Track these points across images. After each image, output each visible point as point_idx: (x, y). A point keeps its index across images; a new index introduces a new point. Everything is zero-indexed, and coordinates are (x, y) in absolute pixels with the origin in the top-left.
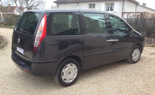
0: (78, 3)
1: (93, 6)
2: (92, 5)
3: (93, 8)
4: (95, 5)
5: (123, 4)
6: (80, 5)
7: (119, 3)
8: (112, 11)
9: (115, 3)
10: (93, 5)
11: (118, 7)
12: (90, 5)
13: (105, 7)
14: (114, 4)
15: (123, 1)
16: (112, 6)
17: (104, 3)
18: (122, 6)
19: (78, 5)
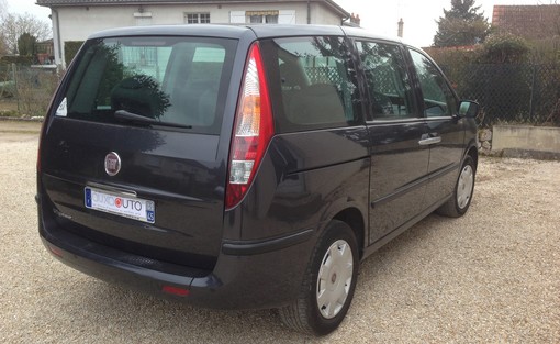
0: (141, 8)
1: (202, 21)
2: (196, 16)
4: (208, 16)
5: (308, 19)
6: (149, 15)
9: (280, 13)
12: (189, 16)
14: (276, 16)
15: (309, 7)
19: (144, 15)
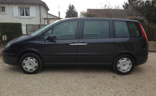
1: (2, 9)
3: (2, 11)
5: (40, 10)
7: (35, 7)
8: (28, 16)
9: (30, 7)
10: (2, 7)
11: (35, 12)
13: (19, 11)
15: (40, 6)
16: (27, 11)
17: (18, 7)
18: (39, 12)
